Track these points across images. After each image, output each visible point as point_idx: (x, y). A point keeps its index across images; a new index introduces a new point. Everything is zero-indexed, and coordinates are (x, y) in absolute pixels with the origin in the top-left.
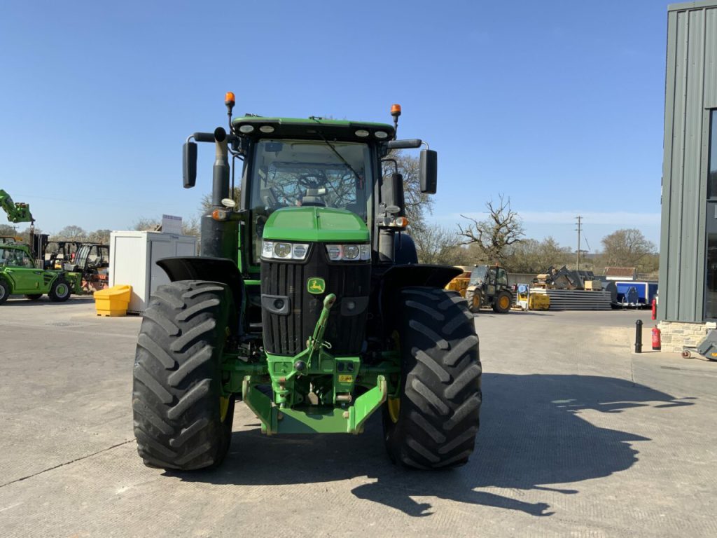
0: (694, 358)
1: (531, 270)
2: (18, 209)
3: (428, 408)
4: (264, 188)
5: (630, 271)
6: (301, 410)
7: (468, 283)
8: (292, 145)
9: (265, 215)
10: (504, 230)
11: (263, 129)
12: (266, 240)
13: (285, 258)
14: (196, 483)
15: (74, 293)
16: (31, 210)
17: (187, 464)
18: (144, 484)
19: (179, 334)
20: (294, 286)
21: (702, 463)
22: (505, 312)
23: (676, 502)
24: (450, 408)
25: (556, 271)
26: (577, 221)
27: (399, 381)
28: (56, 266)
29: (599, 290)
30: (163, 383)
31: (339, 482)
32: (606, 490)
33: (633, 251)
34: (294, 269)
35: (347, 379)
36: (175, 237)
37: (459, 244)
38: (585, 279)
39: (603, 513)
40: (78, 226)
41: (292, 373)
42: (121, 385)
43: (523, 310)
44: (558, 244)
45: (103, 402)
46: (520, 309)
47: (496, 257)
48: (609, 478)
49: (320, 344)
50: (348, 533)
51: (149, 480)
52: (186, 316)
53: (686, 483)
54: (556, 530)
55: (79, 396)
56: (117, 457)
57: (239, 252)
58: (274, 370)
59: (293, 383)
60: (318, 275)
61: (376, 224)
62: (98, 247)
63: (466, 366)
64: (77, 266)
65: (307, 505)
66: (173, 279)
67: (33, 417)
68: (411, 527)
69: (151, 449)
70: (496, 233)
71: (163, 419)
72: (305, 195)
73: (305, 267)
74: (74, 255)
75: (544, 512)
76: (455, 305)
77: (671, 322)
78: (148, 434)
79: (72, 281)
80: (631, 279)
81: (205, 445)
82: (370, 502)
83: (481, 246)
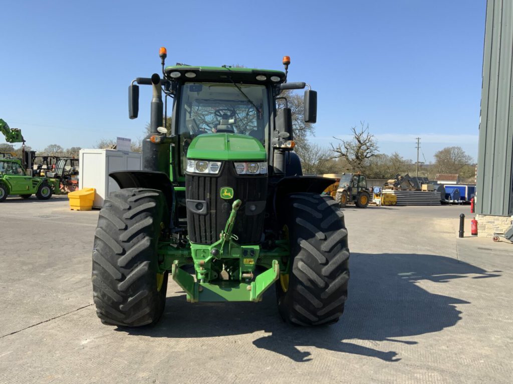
0: (502, 241)
1: (383, 176)
2: (13, 133)
3: (309, 283)
4: (189, 119)
5: (454, 177)
6: (216, 284)
7: (338, 186)
8: (210, 86)
9: (190, 138)
10: (364, 147)
11: (188, 75)
12: (190, 159)
13: (204, 172)
14: (140, 336)
15: (54, 193)
16: (22, 134)
17: (133, 323)
18: (101, 337)
19: (126, 228)
20: (210, 193)
21: (509, 321)
22: (364, 207)
23: (491, 351)
24: (326, 283)
25: (402, 177)
26: (417, 141)
27: (288, 263)
28: (42, 174)
29: (432, 191)
30: (115, 265)
31: (244, 335)
32: (440, 341)
33: (456, 163)
34: (211, 181)
35: (250, 262)
36: (126, 153)
37: (331, 158)
38: (422, 183)
39: (438, 359)
40: (58, 145)
41: (209, 258)
42: (86, 262)
43: (377, 205)
44: (402, 157)
45: (74, 274)
46: (375, 205)
47: (358, 167)
48: (441, 331)
49: (229, 236)
50: (250, 374)
51: (105, 334)
52: (131, 215)
53: (498, 337)
54: (403, 373)
55: (56, 270)
56: (82, 316)
57: (171, 166)
58: (196, 255)
59: (210, 264)
60: (229, 185)
61: (272, 146)
62: (71, 160)
63: (338, 252)
64: (57, 174)
65: (220, 353)
66: (122, 187)
67: (22, 286)
68: (297, 370)
69: (106, 312)
70: (358, 150)
71: (115, 291)
72: (219, 124)
73: (219, 179)
74: (54, 166)
75: (394, 358)
76: (330, 207)
77: (485, 215)
78: (103, 302)
79: (53, 185)
80: (455, 183)
81: (146, 309)
82: (267, 351)
83: (347, 159)
